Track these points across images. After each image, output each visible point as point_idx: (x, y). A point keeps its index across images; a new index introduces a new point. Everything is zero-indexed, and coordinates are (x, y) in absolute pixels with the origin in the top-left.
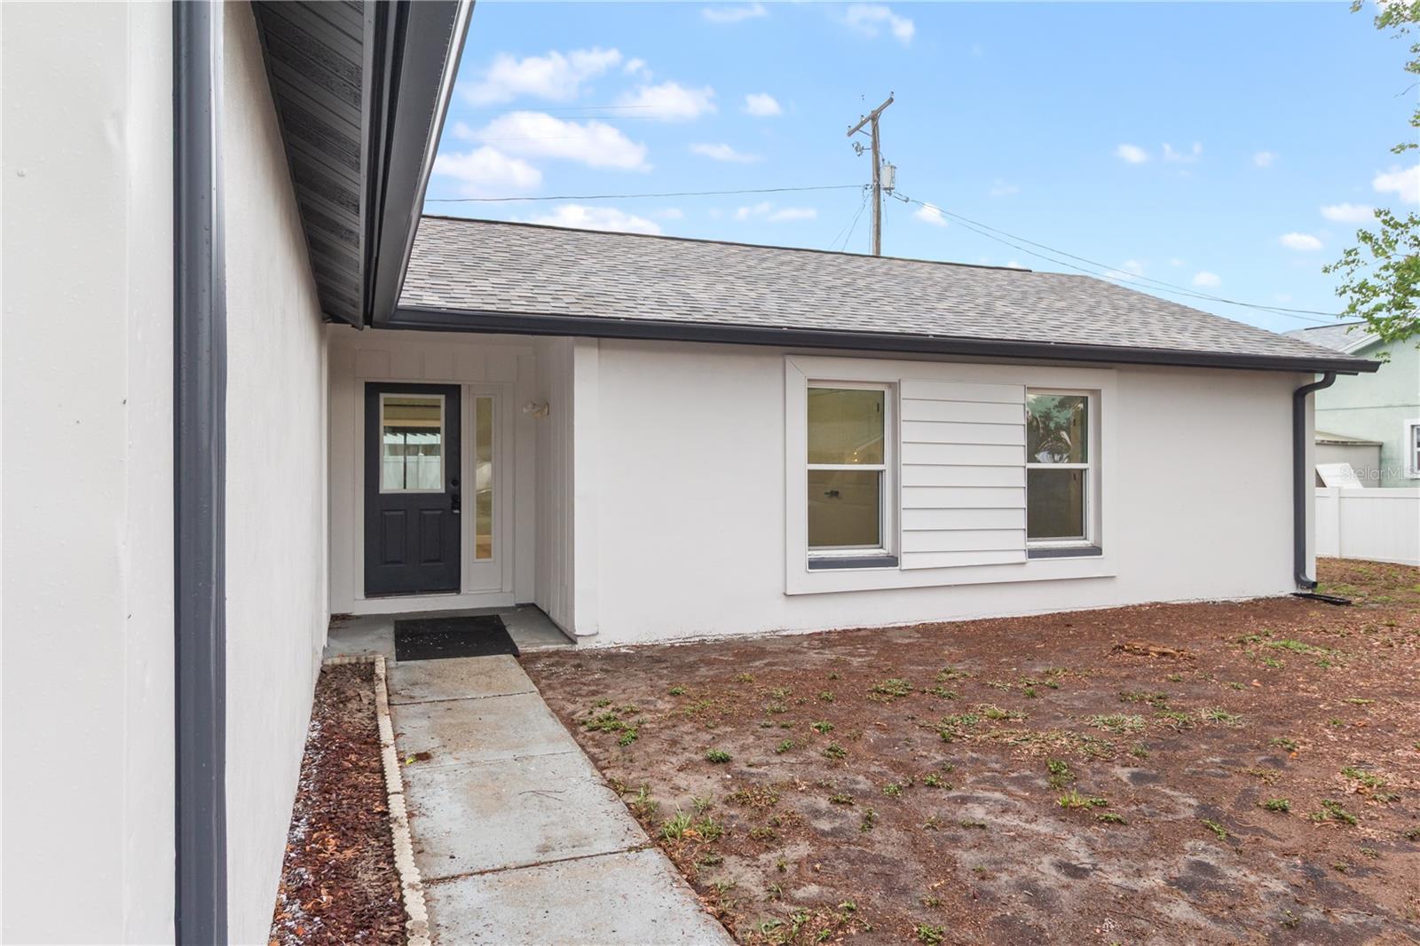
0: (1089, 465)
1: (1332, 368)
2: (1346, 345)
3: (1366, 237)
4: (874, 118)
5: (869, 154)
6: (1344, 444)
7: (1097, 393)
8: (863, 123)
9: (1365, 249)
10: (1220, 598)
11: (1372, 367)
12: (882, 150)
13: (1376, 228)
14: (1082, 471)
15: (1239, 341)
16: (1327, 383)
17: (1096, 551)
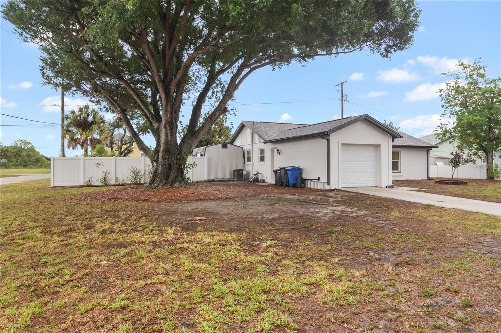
0: (399, 161)
1: (432, 147)
2: (434, 143)
3: (439, 127)
4: (342, 84)
5: (340, 92)
6: (442, 158)
7: (400, 151)
8: (339, 85)
9: (439, 129)
10: (417, 179)
11: (438, 147)
12: (343, 91)
13: (440, 125)
14: (398, 162)
15: (419, 143)
16: (431, 149)
17: (400, 172)
